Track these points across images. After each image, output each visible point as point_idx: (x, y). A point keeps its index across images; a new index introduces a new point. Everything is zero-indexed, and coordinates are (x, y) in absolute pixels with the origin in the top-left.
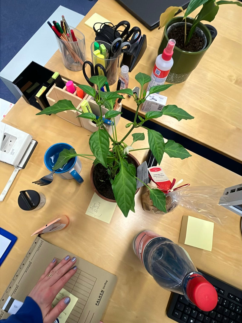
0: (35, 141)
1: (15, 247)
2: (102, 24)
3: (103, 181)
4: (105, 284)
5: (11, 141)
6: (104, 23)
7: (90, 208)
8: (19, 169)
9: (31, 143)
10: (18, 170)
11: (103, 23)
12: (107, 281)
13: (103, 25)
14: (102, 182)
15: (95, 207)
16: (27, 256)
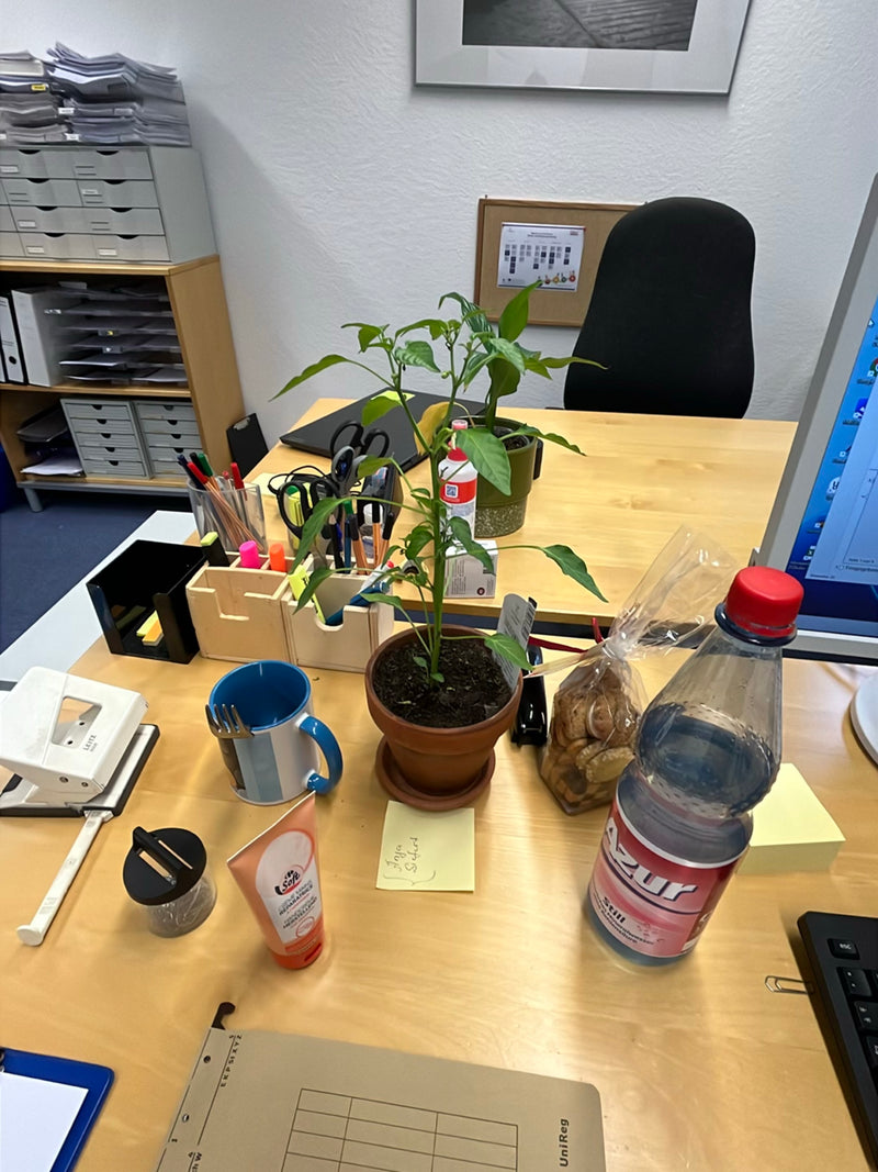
0: (153, 728)
1: (107, 1120)
2: (288, 475)
3: (409, 702)
4: (563, 1139)
5: (70, 743)
6: (291, 473)
7: (388, 863)
8: (105, 814)
9: (138, 734)
10: (98, 821)
11: (288, 472)
12: (564, 1122)
13: (291, 477)
14: (408, 705)
15: (403, 856)
16: (173, 1137)
